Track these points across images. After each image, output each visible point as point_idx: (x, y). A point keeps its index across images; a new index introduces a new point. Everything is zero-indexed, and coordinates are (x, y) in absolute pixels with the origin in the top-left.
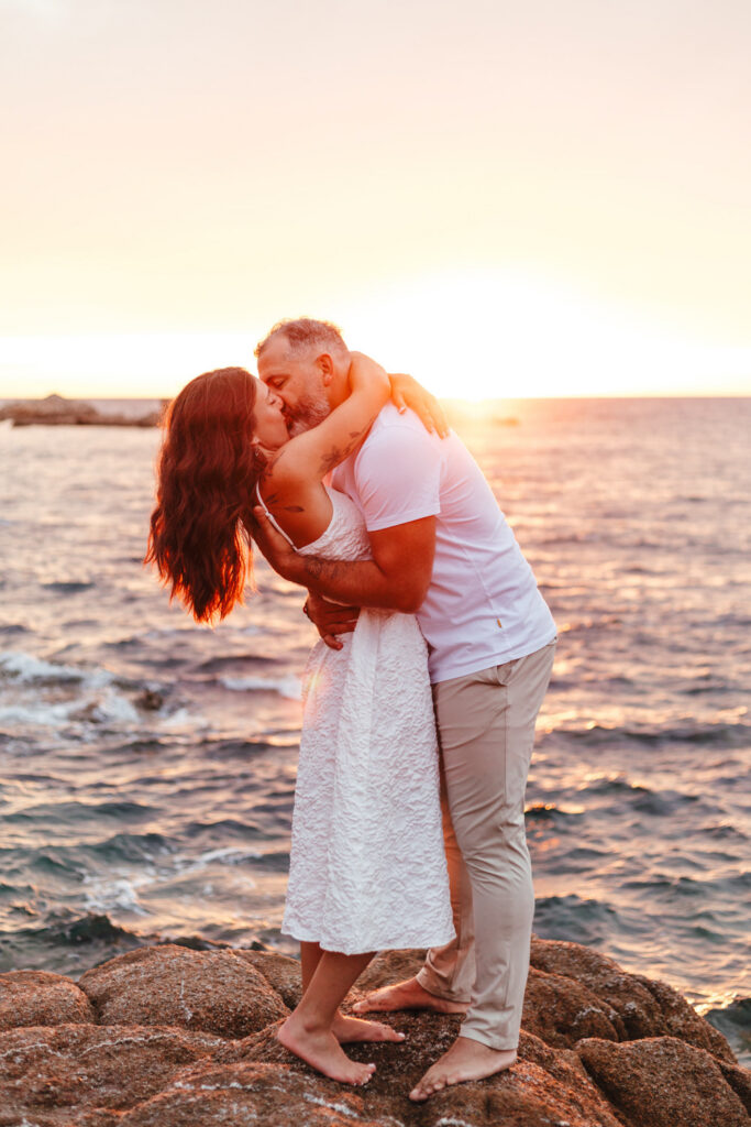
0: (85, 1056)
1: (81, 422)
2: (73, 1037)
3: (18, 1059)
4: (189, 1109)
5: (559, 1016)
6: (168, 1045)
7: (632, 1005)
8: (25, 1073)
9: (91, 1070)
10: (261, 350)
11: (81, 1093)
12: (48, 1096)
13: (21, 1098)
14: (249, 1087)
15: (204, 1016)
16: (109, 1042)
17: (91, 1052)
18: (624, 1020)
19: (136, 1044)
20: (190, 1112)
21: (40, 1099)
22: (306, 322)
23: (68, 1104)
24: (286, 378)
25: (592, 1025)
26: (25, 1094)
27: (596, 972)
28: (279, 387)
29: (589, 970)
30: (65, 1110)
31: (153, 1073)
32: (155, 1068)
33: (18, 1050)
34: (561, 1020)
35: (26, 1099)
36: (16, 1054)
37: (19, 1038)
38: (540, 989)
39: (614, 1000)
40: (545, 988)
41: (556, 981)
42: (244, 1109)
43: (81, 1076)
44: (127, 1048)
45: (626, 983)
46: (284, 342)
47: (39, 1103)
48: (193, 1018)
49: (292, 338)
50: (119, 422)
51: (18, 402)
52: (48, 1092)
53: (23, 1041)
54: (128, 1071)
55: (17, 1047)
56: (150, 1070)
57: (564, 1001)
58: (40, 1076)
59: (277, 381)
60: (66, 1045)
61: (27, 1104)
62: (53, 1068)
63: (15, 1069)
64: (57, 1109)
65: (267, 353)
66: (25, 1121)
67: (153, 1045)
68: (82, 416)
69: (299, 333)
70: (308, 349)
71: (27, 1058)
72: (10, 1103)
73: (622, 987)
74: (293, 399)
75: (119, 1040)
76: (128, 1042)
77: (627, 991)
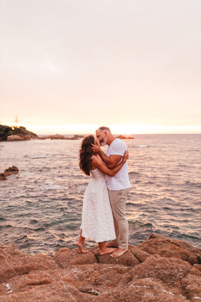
0: (101, 272)
1: (62, 139)
2: (97, 267)
3: (88, 273)
4: (137, 293)
5: (186, 257)
6: (117, 269)
7: (198, 255)
8: (90, 276)
9: (103, 276)
10: (96, 131)
11: (103, 282)
12: (96, 283)
13: (91, 283)
14: (149, 287)
15: (120, 260)
16: (105, 269)
17: (102, 271)
18: (197, 258)
19: (111, 269)
20: (137, 294)
21: (95, 283)
22: (103, 127)
23: (100, 285)
24: (100, 136)
25: (192, 259)
26: (91, 282)
27: (189, 247)
28: (99, 137)
29: (188, 247)
30: (100, 286)
31: (116, 276)
32: (116, 275)
33: (87, 271)
34: (186, 258)
35: (92, 283)
36: (87, 272)
37: (87, 267)
38: (181, 252)
39: (195, 254)
40: (182, 252)
41: (184, 250)
42: (150, 294)
43: (102, 277)
44: (109, 270)
45: (196, 250)
46: (100, 130)
47: (95, 284)
48: (119, 261)
49: (101, 129)
50: (68, 139)
51: (51, 135)
52: (96, 282)
53: (88, 268)
54: (111, 276)
55: (87, 270)
56: (115, 276)
57: (186, 254)
58: (93, 277)
59: (98, 136)
60: (96, 269)
61: (92, 285)
62: (96, 275)
63: (87, 275)
64: (99, 286)
65: (97, 132)
66: (93, 289)
67: (114, 269)
68: (62, 138)
69: (102, 129)
70: (103, 131)
71: (89, 273)
72: (89, 284)
73: (196, 251)
74: (101, 139)
75: (107, 268)
76: (109, 268)
77: (197, 252)
